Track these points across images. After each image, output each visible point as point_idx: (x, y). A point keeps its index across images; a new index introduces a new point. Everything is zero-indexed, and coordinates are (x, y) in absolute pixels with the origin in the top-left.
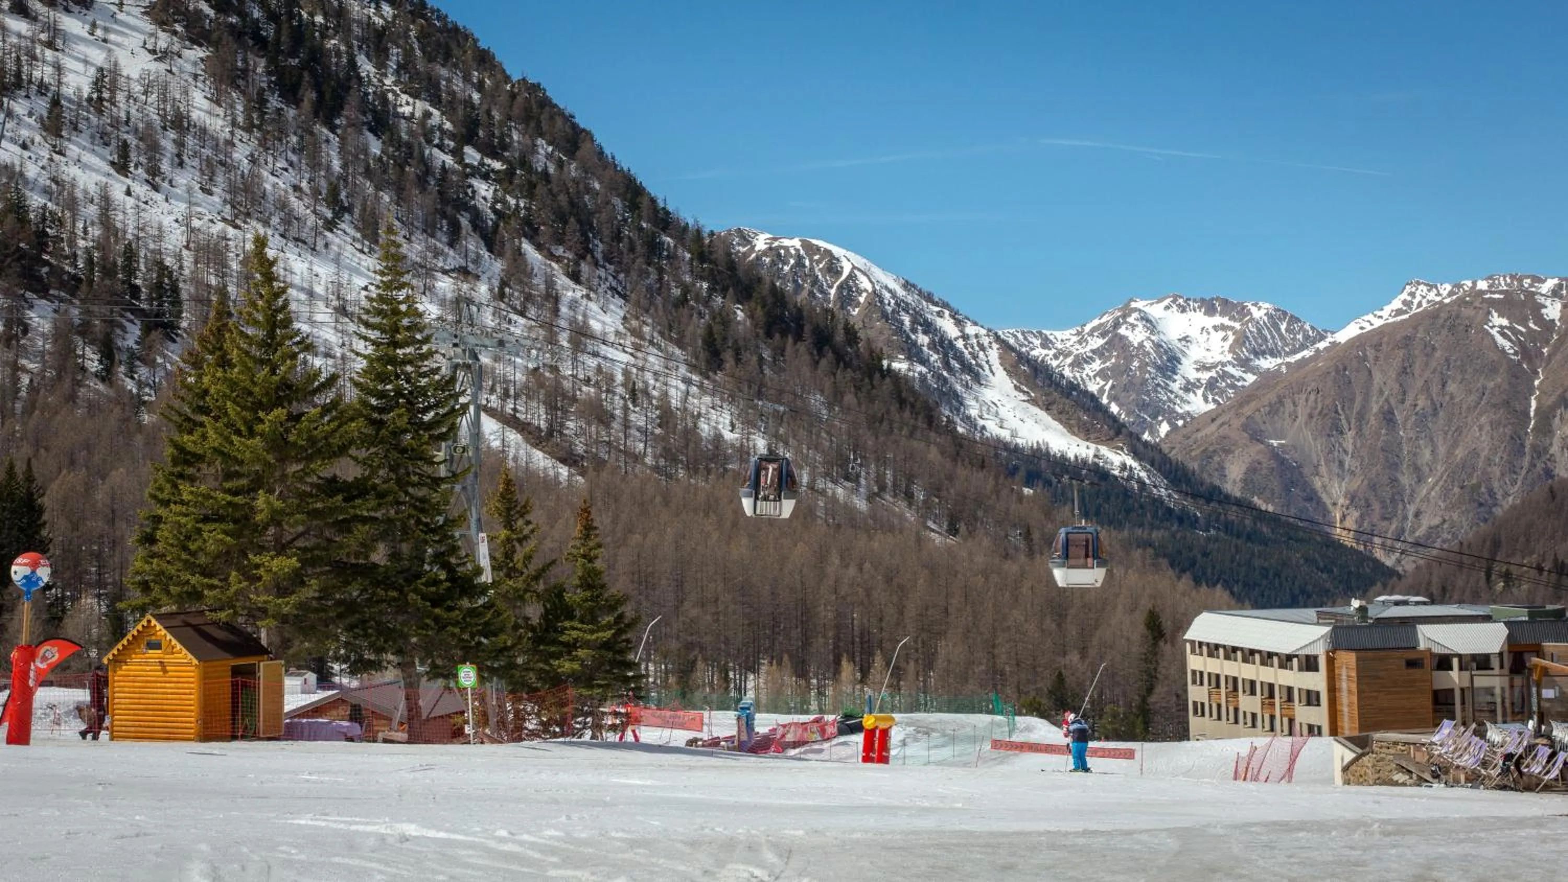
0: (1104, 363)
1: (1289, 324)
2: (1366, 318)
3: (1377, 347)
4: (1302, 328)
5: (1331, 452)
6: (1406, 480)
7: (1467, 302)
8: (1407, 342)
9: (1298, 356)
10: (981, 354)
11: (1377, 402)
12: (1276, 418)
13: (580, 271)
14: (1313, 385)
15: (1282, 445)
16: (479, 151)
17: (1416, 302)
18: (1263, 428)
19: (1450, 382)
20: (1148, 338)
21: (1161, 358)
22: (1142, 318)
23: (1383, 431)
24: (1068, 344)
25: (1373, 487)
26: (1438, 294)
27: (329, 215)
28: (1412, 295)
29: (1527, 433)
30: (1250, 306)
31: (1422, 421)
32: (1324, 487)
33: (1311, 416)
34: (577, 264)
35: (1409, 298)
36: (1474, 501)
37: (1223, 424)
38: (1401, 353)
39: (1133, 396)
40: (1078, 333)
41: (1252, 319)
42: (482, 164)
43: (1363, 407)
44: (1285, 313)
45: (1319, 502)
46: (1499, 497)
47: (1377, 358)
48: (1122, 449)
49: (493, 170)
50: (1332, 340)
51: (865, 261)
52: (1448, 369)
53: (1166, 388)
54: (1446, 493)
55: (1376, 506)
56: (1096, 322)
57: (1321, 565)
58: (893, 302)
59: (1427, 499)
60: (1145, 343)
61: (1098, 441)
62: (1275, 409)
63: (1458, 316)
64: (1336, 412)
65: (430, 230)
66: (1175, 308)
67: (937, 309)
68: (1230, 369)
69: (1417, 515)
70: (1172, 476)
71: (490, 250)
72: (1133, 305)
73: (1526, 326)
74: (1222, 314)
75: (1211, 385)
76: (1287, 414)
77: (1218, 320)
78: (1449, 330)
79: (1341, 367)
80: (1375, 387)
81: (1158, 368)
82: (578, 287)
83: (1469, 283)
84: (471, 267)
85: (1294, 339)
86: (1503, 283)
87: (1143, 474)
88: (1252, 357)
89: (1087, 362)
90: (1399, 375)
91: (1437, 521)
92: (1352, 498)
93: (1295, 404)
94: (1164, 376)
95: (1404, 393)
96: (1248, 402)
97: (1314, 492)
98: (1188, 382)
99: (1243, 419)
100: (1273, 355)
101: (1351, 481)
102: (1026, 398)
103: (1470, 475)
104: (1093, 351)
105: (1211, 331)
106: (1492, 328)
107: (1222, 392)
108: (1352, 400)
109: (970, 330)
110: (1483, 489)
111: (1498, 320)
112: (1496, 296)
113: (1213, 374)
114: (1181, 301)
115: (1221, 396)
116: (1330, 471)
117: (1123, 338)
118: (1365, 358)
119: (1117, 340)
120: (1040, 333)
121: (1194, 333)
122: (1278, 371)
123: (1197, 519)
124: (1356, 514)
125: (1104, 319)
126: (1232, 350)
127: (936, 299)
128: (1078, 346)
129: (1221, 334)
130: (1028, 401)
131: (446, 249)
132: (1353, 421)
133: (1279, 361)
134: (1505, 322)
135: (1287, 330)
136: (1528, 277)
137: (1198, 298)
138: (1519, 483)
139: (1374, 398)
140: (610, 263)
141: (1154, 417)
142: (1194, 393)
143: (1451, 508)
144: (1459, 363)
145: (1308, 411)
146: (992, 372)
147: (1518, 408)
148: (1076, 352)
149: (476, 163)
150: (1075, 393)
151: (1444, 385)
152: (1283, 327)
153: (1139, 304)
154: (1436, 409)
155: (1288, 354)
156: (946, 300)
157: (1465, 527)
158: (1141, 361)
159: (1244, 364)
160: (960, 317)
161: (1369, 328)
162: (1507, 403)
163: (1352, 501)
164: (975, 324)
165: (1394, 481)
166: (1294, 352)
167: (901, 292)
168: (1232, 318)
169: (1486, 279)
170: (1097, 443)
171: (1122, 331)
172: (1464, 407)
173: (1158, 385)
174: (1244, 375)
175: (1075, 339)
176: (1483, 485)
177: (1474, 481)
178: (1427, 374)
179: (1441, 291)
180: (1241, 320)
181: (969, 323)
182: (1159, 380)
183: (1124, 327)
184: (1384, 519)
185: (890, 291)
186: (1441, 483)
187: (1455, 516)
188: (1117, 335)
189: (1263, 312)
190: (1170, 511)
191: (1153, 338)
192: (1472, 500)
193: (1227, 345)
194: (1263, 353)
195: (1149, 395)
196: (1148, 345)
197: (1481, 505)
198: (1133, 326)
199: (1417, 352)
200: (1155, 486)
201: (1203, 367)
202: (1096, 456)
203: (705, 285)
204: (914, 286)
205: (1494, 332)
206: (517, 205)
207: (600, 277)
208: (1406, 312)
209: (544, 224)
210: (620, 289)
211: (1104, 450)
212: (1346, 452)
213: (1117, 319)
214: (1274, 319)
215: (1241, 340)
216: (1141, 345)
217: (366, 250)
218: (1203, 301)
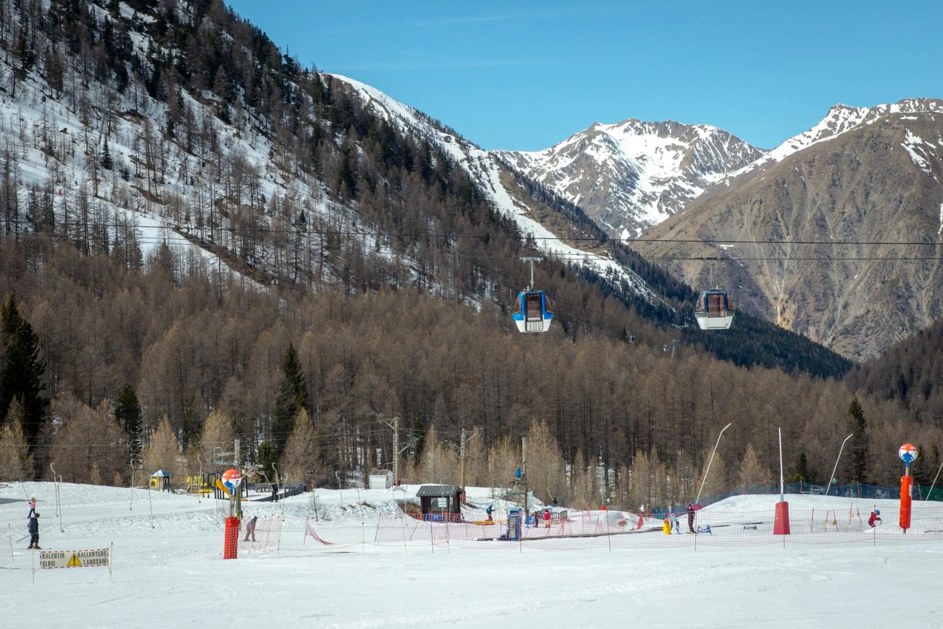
0: (573, 179)
1: (730, 144)
2: (797, 138)
3: (811, 163)
4: (741, 146)
5: (772, 254)
6: (835, 277)
7: (887, 123)
8: (836, 158)
9: (740, 172)
10: (484, 174)
11: (811, 211)
12: (726, 225)
13: (228, 113)
14: (757, 197)
15: (731, 249)
16: (132, 6)
17: (839, 123)
18: (714, 234)
19: (872, 193)
20: (611, 157)
21: (621, 174)
22: (605, 140)
23: (816, 236)
24: (541, 163)
25: (808, 283)
26: (858, 117)
27: (20, 66)
28: (836, 117)
29: (937, 235)
30: (697, 129)
31: (849, 226)
32: (767, 284)
33: (755, 223)
34: (225, 106)
35: (833, 120)
36: (894, 293)
37: (680, 231)
38: (831, 168)
39: (598, 208)
40: (550, 154)
41: (699, 140)
42: (135, 18)
43: (799, 215)
44: (727, 134)
45: (763, 297)
46: (914, 289)
47: (810, 173)
48: (607, 255)
49: (145, 24)
50: (768, 157)
51: (380, 93)
52: (871, 181)
53: (626, 201)
54: (869, 287)
55: (811, 299)
56: (565, 144)
57: (778, 352)
58: (406, 129)
59: (853, 292)
60: (608, 162)
61: (586, 248)
62: (725, 217)
63: (879, 136)
64: (777, 219)
65: (102, 77)
66: (633, 131)
67: (446, 135)
68: (680, 183)
69: (845, 306)
70: (650, 278)
71: (153, 95)
72: (597, 128)
73: (936, 144)
74: (674, 135)
75: (665, 197)
76: (735, 222)
77: (670, 140)
78: (872, 147)
79: (780, 181)
80: (810, 197)
81: (620, 183)
82: (228, 127)
83: (884, 107)
84: (140, 111)
85: (735, 157)
86: (912, 106)
87: (626, 276)
88: (699, 172)
89: (558, 179)
90: (829, 187)
91: (862, 311)
92: (791, 293)
93: (741, 214)
94: (625, 190)
95: (834, 202)
96: (702, 212)
97: (758, 288)
98: (645, 195)
99: (698, 227)
100: (717, 170)
101: (789, 278)
102: (523, 212)
103: (890, 272)
104: (563, 169)
105: (664, 150)
106: (907, 145)
107: (674, 203)
108: (790, 209)
109: (474, 153)
110: (901, 284)
111: (913, 139)
112: (911, 118)
113: (666, 187)
114: (638, 125)
115: (673, 207)
116: (771, 270)
117: (588, 157)
118: (800, 173)
119: (583, 159)
120: (517, 153)
121: (649, 152)
122: (722, 186)
123: (673, 314)
124: (794, 307)
125: (572, 141)
126: (682, 166)
127: (443, 127)
128: (549, 165)
129: (673, 153)
130: (525, 215)
131: (118, 95)
132: (791, 227)
133: (722, 176)
134: (918, 140)
135: (729, 149)
136: (933, 101)
137: (653, 122)
138: (931, 278)
139: (809, 208)
140: (252, 106)
141: (616, 226)
142: (650, 204)
143: (873, 300)
144: (880, 176)
145: (753, 219)
146: (493, 189)
147: (930, 214)
148: (548, 170)
149: (130, 17)
150: (563, 207)
151: (867, 195)
152: (726, 146)
153: (602, 128)
154: (861, 216)
155: (729, 170)
156: (451, 127)
157: (886, 316)
158: (604, 177)
159: (693, 179)
160: (465, 142)
161: (801, 148)
162: (920, 210)
163: (790, 296)
164: (478, 148)
165: (826, 277)
166: (735, 168)
167: (413, 121)
168: (682, 139)
169: (898, 103)
170: (585, 250)
171: (588, 151)
172: (885, 213)
173: (620, 198)
174: (693, 189)
175: (547, 158)
176: (901, 280)
177: (893, 277)
178: (853, 186)
179: (861, 114)
180: (689, 140)
181: (472, 147)
182: (620, 194)
183: (590, 147)
184: (818, 310)
185: (404, 120)
186: (865, 279)
187: (878, 307)
188: (584, 154)
189: (708, 133)
190: (649, 308)
191: (615, 157)
192: (892, 293)
193: (678, 162)
194: (709, 169)
195: (612, 207)
196: (611, 163)
197: (899, 297)
198: (598, 147)
199: (845, 167)
200: (636, 287)
201: (658, 182)
202: (585, 261)
203: (329, 123)
204: (423, 115)
205: (909, 149)
206: (170, 54)
207: (244, 118)
208: (831, 133)
209: (196, 72)
210: (261, 128)
211: (591, 256)
212: (785, 254)
213: (584, 140)
214: (717, 140)
215: (690, 158)
216: (605, 164)
217: (54, 96)
218: (657, 124)
